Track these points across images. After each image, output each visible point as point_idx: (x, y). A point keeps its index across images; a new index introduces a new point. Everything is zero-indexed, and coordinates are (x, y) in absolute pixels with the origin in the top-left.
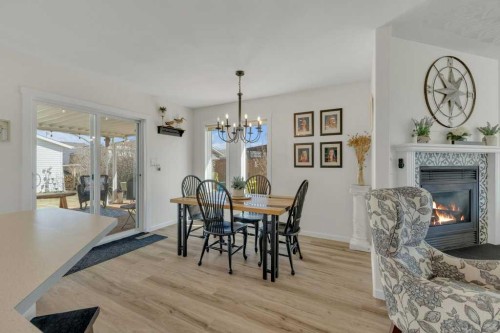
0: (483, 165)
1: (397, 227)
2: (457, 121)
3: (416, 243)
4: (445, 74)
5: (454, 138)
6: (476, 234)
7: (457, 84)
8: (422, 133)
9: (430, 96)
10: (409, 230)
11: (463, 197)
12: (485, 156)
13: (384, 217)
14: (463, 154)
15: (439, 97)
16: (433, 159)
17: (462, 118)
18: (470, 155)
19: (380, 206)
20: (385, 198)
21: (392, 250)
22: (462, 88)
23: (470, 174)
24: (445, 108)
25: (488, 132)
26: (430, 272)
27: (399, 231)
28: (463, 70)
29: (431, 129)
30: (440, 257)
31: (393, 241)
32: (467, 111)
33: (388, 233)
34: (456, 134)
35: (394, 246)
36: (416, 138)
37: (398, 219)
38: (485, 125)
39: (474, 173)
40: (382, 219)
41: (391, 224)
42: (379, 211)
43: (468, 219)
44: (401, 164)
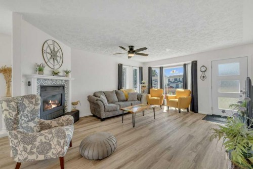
0: (66, 84)
1: (17, 114)
2: (56, 67)
3: (33, 120)
4: (52, 47)
5: (55, 74)
6: (64, 110)
7: (56, 53)
8: (41, 70)
9: (45, 55)
10: (29, 115)
11: (59, 97)
12: (67, 81)
13: (11, 111)
14: (58, 80)
15: (49, 56)
16: (46, 82)
17: (58, 66)
18: (61, 80)
19: (8, 106)
20: (11, 101)
21: (15, 126)
22: (58, 54)
23: (62, 88)
24: (52, 61)
25: (67, 72)
26: (38, 130)
27: (19, 116)
28: (59, 48)
29: (45, 69)
30: (44, 122)
31: (16, 121)
32: (60, 64)
33: (13, 118)
34: (56, 72)
35: (16, 124)
36: (38, 72)
37: (18, 110)
38: (66, 70)
39: (63, 87)
40: (9, 112)
41: (14, 113)
42: (8, 108)
43: (61, 105)
44: (29, 84)
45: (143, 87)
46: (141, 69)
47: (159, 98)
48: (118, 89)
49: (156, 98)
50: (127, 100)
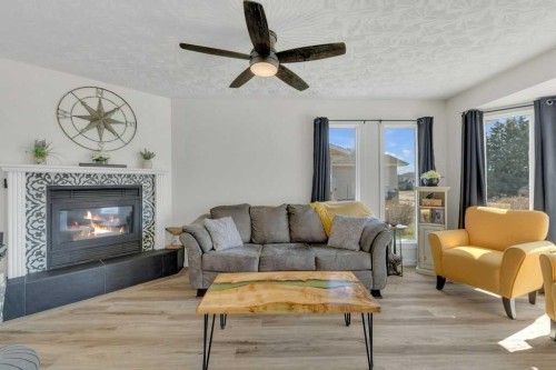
0: (147, 184)
2: (110, 146)
6: (139, 242)
9: (64, 121)
12: (151, 177)
15: (82, 123)
17: (117, 143)
18: (128, 176)
22: (117, 117)
23: (133, 192)
24: (92, 133)
28: (119, 102)
32: (125, 137)
39: (136, 190)
44: (6, 184)
45: (430, 196)
46: (426, 125)
47: (496, 257)
48: (313, 201)
49: (477, 253)
50: (323, 243)
